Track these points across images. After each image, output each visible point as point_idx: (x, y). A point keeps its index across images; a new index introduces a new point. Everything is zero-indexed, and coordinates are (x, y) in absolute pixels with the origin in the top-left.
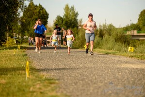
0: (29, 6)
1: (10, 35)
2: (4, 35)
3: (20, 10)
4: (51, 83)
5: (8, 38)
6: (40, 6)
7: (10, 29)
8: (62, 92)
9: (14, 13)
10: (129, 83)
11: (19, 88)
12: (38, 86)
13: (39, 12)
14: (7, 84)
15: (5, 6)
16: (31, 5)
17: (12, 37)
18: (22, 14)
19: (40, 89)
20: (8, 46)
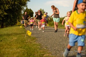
0: (26, 9)
1: (18, 21)
2: (16, 21)
3: (22, 11)
4: (34, 39)
5: (18, 22)
6: (30, 9)
7: (19, 18)
8: (38, 42)
9: (20, 12)
10: (65, 39)
11: (21, 41)
12: (29, 40)
13: (30, 12)
14: (17, 39)
15: (17, 9)
16: (27, 9)
17: (19, 22)
18: (23, 13)
19: (30, 41)
20: (18, 25)
